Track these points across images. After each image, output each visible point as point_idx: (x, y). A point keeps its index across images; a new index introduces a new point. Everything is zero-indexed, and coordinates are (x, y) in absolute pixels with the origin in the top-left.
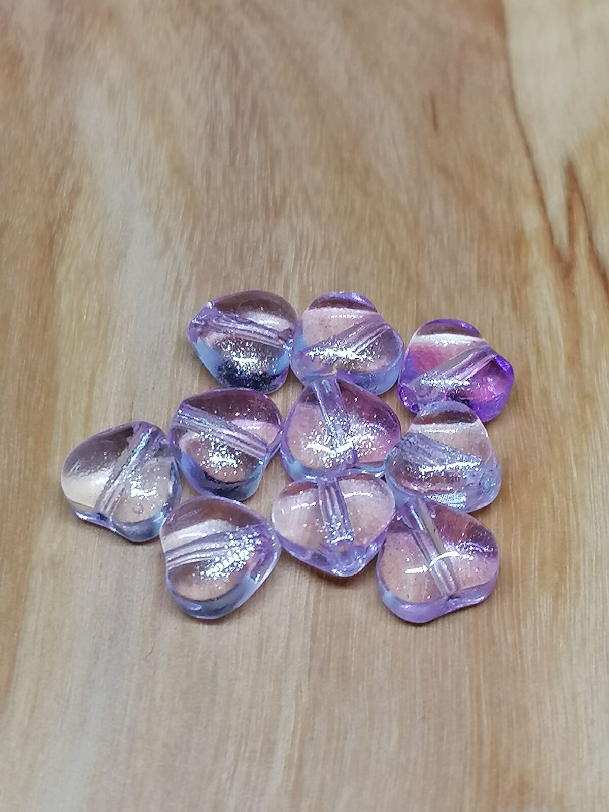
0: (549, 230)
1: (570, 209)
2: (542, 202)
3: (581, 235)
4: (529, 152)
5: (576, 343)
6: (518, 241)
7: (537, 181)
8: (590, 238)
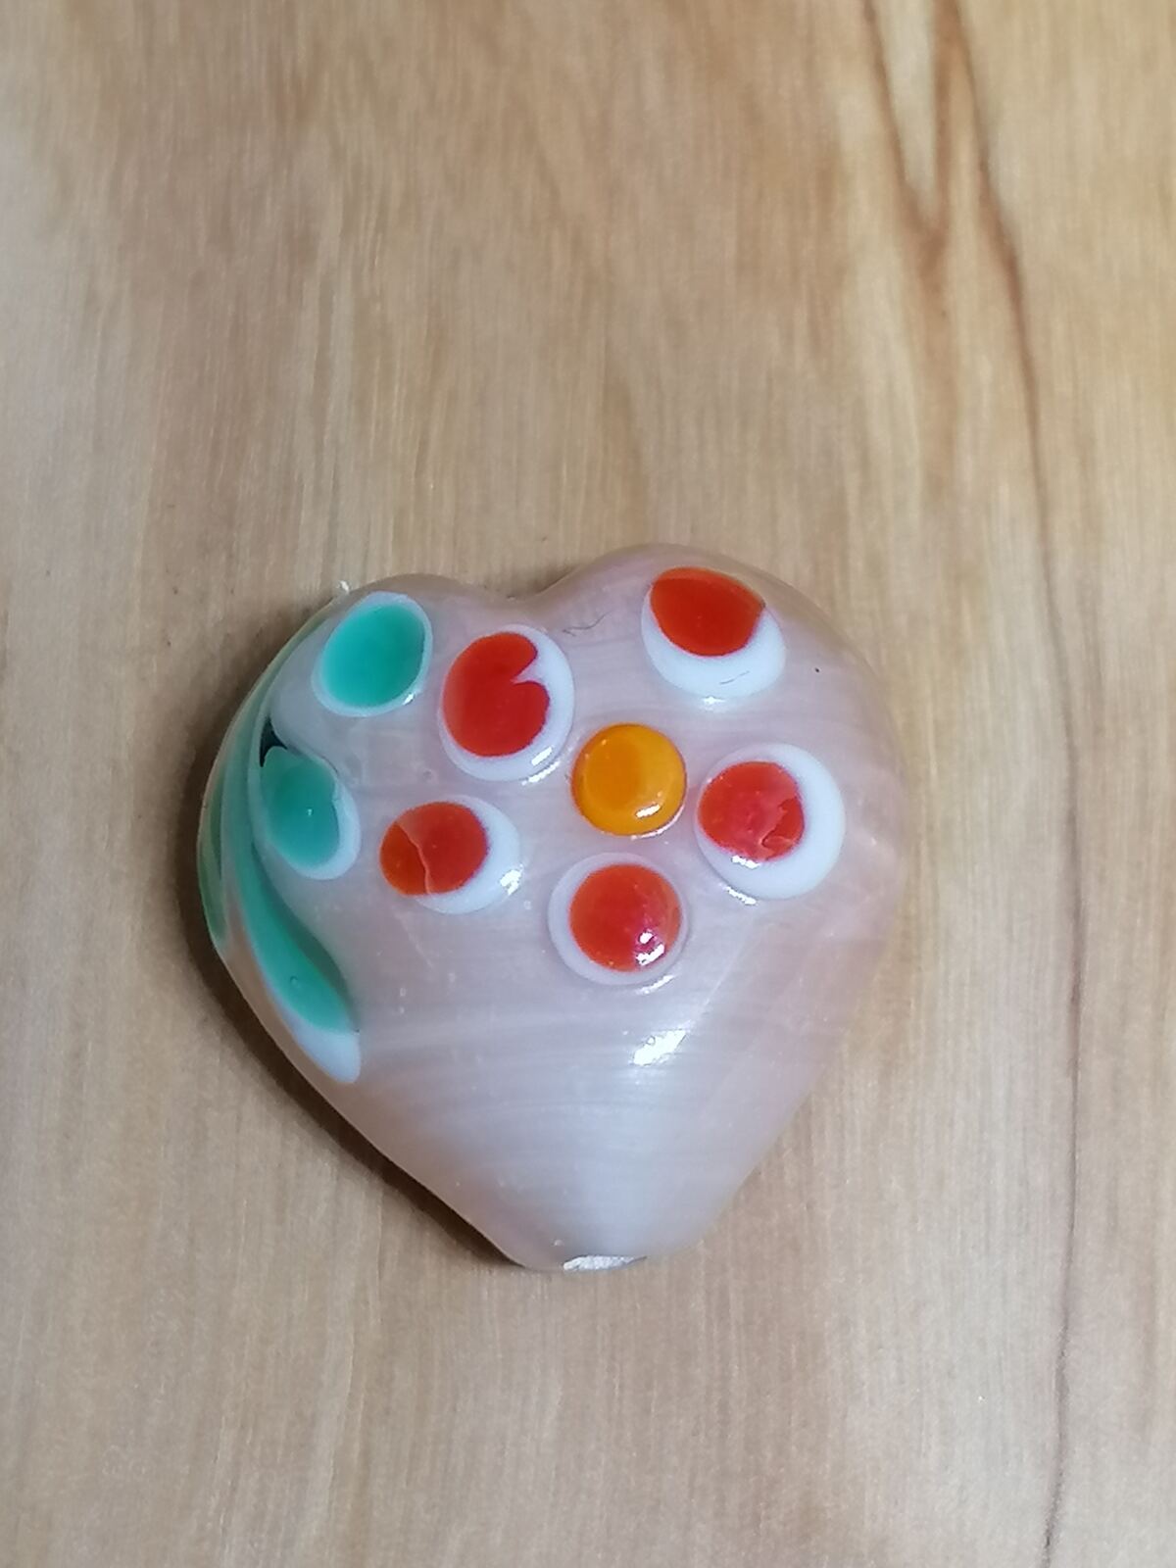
0: (895, 144)
1: (941, 88)
2: (880, 71)
3: (964, 156)
6: (827, 176)
8: (984, 166)
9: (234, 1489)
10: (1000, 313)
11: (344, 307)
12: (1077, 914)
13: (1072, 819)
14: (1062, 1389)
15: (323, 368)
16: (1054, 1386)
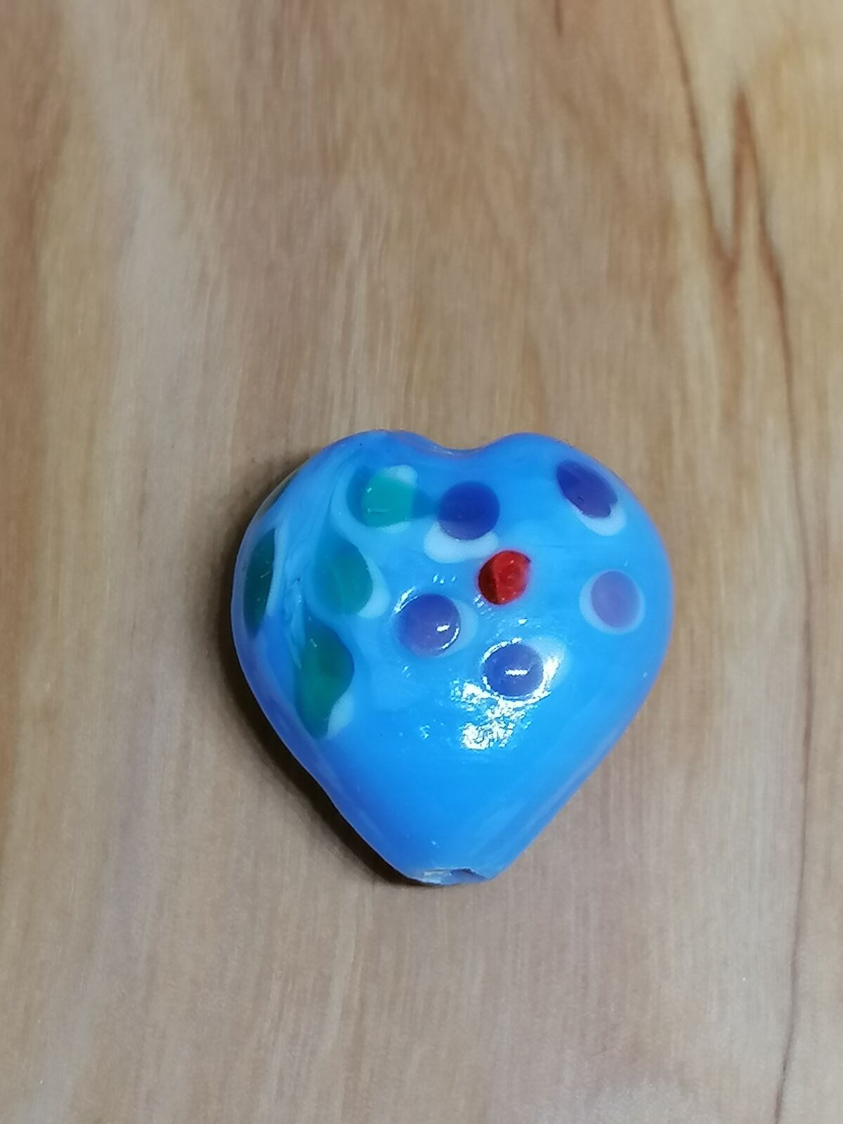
0: (708, 204)
1: (738, 171)
2: (700, 159)
3: (751, 213)
4: (686, 75)
5: (734, 387)
6: (665, 222)
7: (694, 123)
8: (763, 221)
9: (280, 1018)
10: (771, 313)
11: (362, 289)
12: (809, 685)
13: (807, 627)
14: (795, 975)
15: (347, 327)
16: (789, 972)
